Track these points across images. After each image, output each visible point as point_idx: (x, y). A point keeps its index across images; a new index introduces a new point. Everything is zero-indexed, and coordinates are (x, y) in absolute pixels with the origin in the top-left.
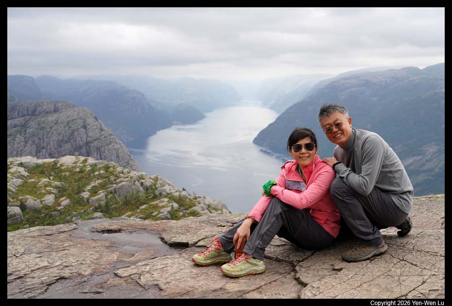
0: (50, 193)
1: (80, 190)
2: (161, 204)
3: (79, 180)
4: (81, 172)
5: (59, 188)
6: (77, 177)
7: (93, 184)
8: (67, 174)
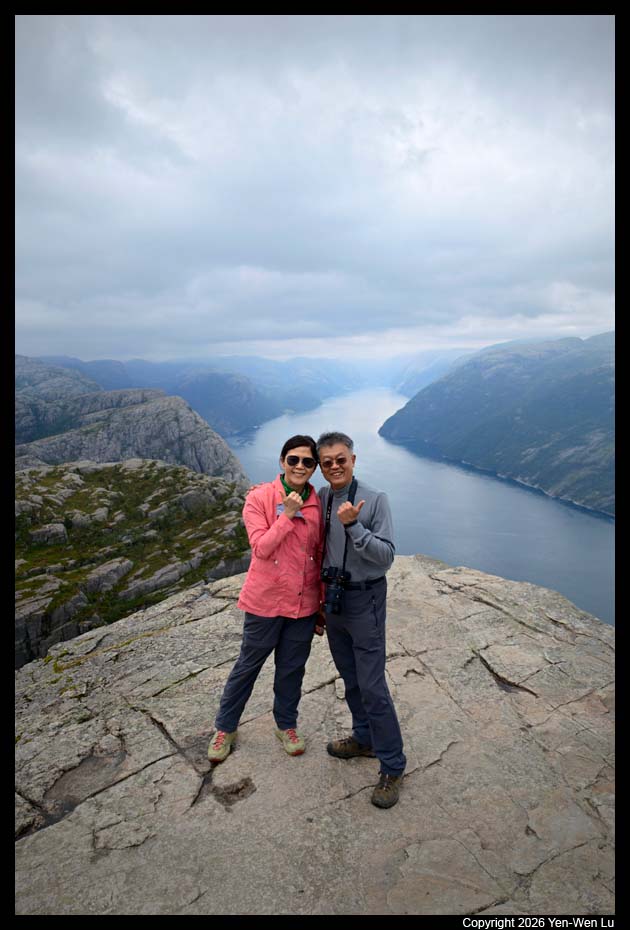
0: (102, 505)
1: (140, 502)
2: (227, 519)
3: (143, 488)
4: (147, 478)
5: (116, 498)
6: (140, 485)
7: (155, 494)
8: (130, 481)
